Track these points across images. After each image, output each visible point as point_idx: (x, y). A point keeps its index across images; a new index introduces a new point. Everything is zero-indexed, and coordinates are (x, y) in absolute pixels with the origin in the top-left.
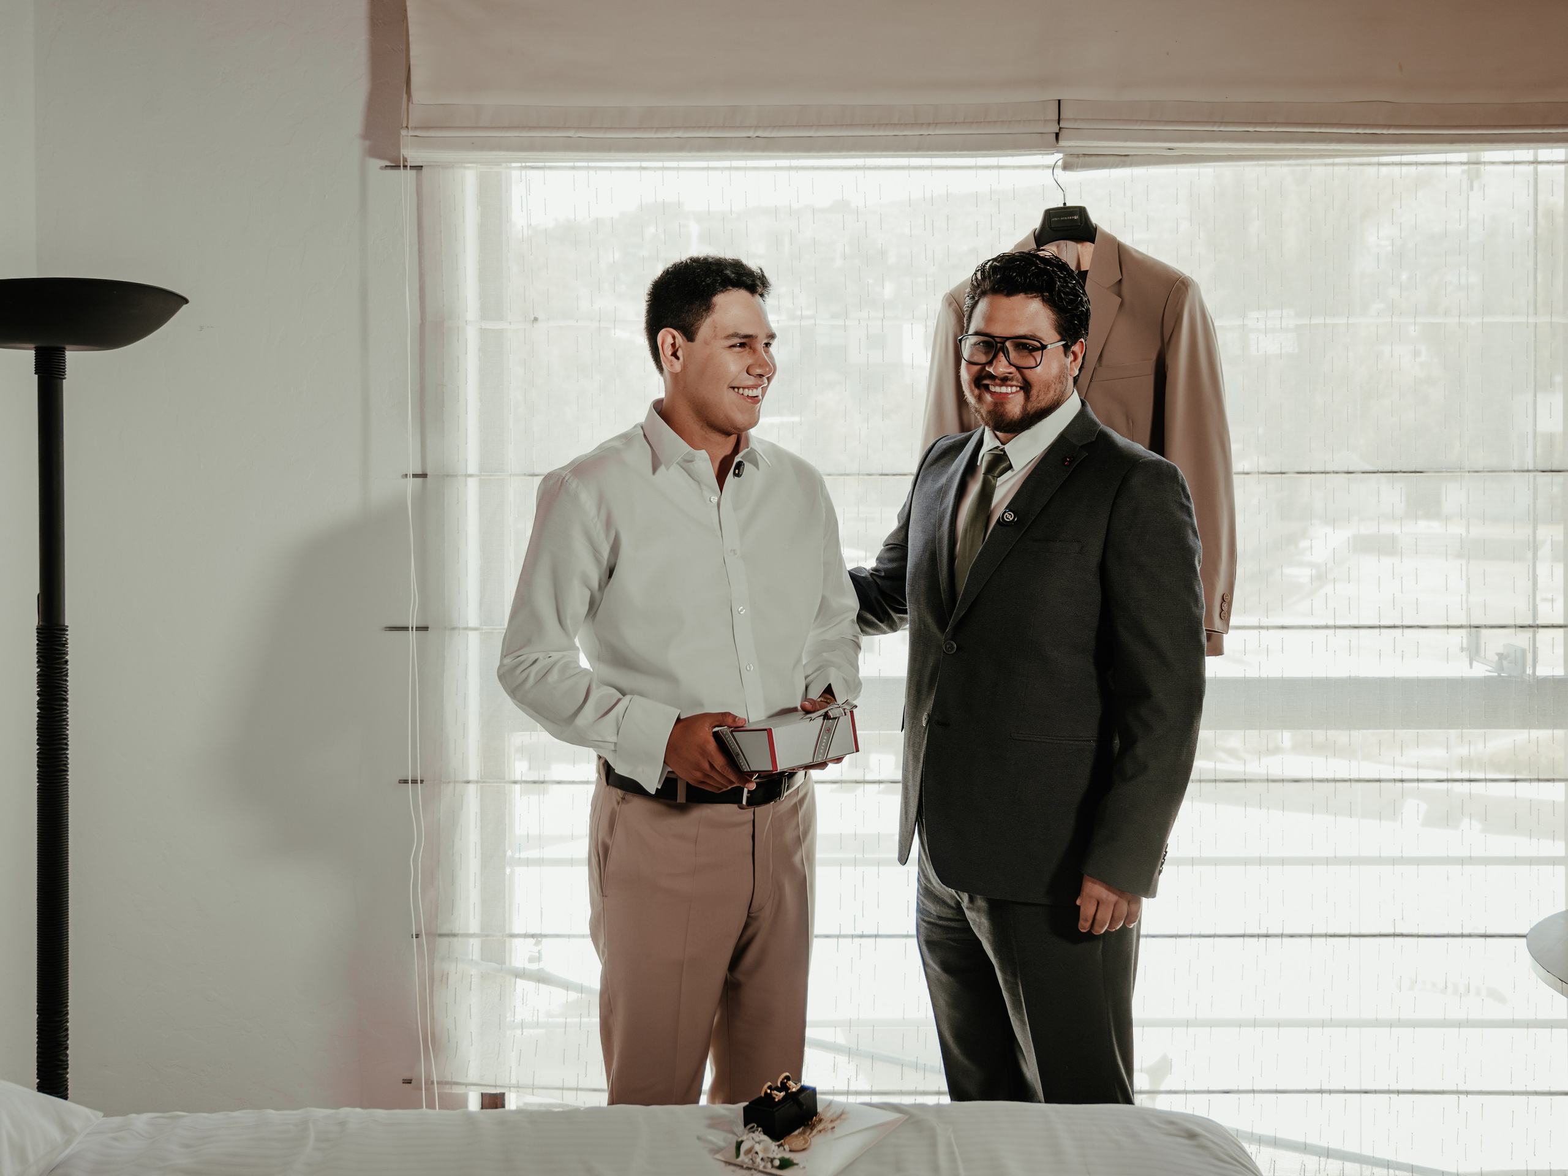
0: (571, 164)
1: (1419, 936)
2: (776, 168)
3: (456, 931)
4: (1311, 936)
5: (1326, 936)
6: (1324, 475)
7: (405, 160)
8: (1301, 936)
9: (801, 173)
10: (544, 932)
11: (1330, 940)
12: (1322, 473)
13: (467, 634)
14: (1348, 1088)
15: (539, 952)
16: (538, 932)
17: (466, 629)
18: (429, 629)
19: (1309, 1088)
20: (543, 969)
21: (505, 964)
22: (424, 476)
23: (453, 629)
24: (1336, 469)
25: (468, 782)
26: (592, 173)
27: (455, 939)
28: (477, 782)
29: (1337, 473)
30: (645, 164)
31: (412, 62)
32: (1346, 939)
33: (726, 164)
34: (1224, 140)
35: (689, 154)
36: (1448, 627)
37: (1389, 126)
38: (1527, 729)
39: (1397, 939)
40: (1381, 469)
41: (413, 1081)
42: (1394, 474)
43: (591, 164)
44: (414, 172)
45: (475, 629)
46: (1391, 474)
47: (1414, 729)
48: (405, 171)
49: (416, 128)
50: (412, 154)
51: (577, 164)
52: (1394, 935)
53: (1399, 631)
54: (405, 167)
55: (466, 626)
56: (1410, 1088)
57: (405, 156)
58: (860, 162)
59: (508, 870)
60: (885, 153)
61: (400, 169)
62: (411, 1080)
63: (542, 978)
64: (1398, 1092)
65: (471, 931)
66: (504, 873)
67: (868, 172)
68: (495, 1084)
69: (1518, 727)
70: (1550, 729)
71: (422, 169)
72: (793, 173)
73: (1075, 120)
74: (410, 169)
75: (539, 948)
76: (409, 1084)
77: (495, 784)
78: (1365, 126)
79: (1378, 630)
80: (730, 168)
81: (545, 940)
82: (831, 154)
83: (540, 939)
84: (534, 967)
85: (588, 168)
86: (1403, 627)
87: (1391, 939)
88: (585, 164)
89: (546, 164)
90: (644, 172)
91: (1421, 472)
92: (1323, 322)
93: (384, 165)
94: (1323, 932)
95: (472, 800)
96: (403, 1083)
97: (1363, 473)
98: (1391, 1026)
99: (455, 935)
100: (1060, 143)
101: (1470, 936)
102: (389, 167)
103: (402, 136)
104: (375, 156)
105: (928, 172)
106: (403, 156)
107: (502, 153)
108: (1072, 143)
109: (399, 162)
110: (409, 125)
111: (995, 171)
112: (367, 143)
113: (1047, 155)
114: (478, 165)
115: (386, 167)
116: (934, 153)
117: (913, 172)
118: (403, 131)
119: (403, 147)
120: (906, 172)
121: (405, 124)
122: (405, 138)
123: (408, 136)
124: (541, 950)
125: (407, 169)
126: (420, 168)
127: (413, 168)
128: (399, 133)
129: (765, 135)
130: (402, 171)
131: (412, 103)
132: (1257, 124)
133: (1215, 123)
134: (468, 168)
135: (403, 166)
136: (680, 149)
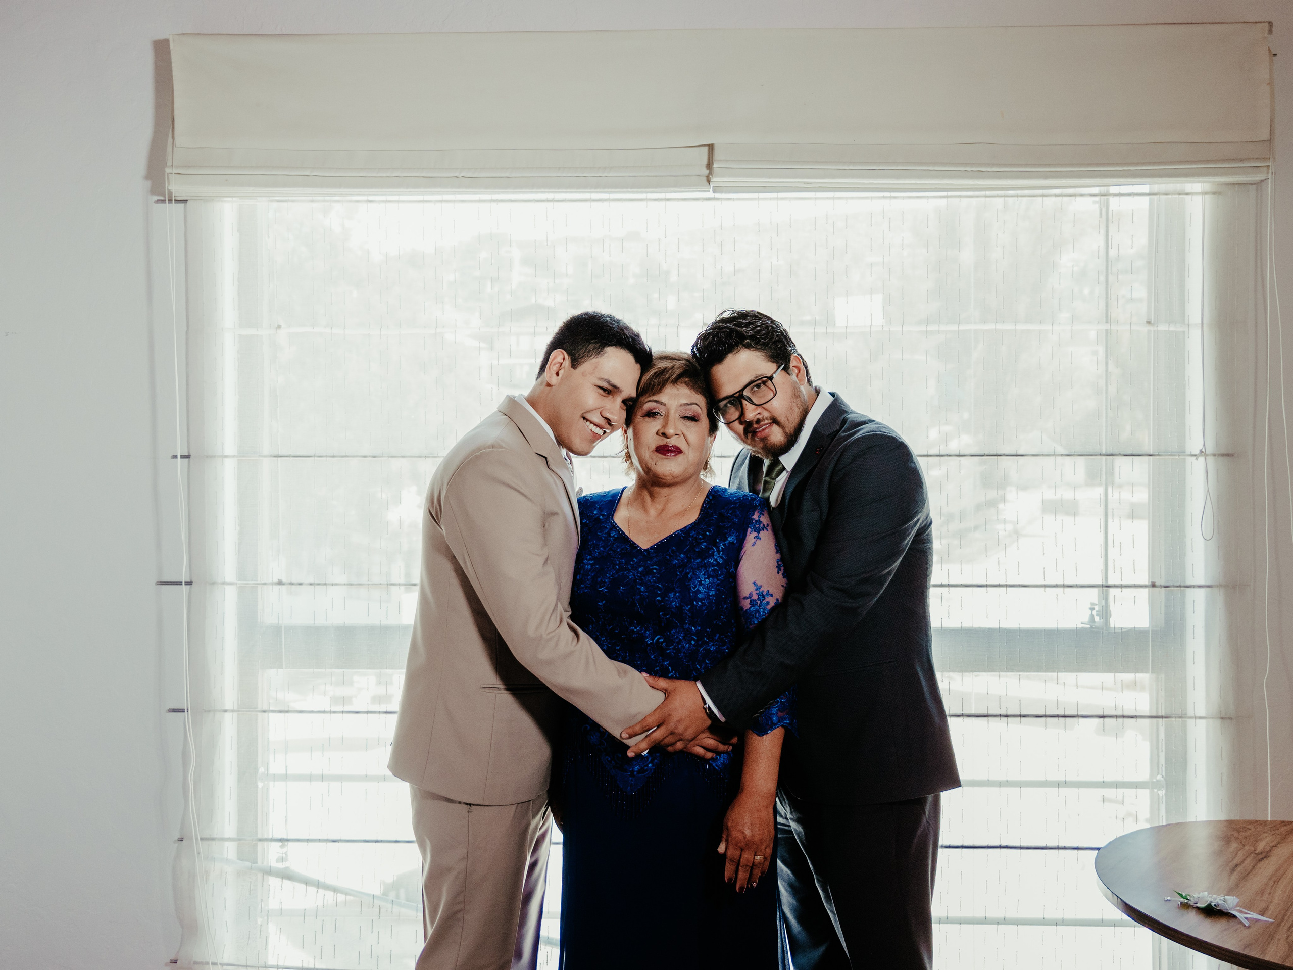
0: (309, 198)
1: (1021, 847)
2: (480, 201)
3: (215, 836)
6: (939, 458)
7: (170, 194)
9: (500, 205)
10: (289, 837)
12: (937, 456)
13: (225, 588)
15: (286, 853)
16: (285, 837)
17: (224, 583)
18: (193, 583)
20: (288, 867)
21: (257, 863)
22: (188, 457)
23: (213, 583)
24: (948, 453)
25: (226, 711)
27: (214, 842)
28: (233, 711)
29: (950, 456)
30: (371, 198)
31: (176, 113)
32: (959, 850)
33: (439, 197)
34: (853, 177)
35: (406, 190)
36: (1045, 586)
37: (993, 165)
38: (1113, 673)
39: (1002, 850)
40: (987, 453)
41: (178, 962)
42: (999, 457)
43: (326, 198)
44: (182, 205)
45: (231, 584)
46: (996, 457)
47: (1017, 672)
48: (171, 205)
49: (178, 167)
50: (176, 187)
51: (314, 198)
52: (1000, 847)
53: (1004, 589)
54: (170, 200)
55: (224, 581)
57: (171, 191)
58: (549, 196)
59: (260, 785)
60: (569, 190)
61: (165, 203)
62: (177, 960)
63: (287, 876)
65: (227, 836)
66: (257, 785)
67: (556, 204)
68: (245, 965)
69: (1105, 672)
70: (1133, 673)
72: (494, 204)
73: (727, 161)
74: (175, 202)
75: (285, 850)
76: (175, 964)
77: (247, 713)
78: (972, 165)
79: (985, 588)
80: (441, 201)
81: (290, 844)
82: (525, 189)
83: (286, 843)
84: (280, 866)
85: (323, 201)
86: (1006, 586)
87: (997, 850)
88: (321, 198)
89: (290, 198)
90: (370, 204)
91: (1022, 455)
92: (938, 329)
93: (156, 200)
95: (229, 727)
96: (171, 963)
97: (972, 456)
98: (998, 923)
99: (213, 839)
100: (713, 179)
101: (1065, 848)
102: (160, 201)
103: (168, 174)
104: (153, 192)
105: (606, 203)
106: (168, 190)
107: (251, 189)
108: (725, 180)
109: (165, 197)
110: (173, 165)
111: (663, 203)
112: (148, 183)
113: (705, 191)
114: (234, 199)
115: (158, 201)
116: (610, 190)
117: (594, 204)
118: (168, 170)
119: (169, 184)
120: (588, 203)
121: (169, 164)
122: (170, 175)
123: (172, 173)
124: (287, 852)
125: (172, 203)
126: (185, 201)
127: (178, 201)
128: (165, 171)
129: (469, 175)
130: (167, 205)
131: (175, 147)
132: (880, 163)
133: (845, 163)
134: (226, 201)
135: (168, 200)
136: (399, 186)
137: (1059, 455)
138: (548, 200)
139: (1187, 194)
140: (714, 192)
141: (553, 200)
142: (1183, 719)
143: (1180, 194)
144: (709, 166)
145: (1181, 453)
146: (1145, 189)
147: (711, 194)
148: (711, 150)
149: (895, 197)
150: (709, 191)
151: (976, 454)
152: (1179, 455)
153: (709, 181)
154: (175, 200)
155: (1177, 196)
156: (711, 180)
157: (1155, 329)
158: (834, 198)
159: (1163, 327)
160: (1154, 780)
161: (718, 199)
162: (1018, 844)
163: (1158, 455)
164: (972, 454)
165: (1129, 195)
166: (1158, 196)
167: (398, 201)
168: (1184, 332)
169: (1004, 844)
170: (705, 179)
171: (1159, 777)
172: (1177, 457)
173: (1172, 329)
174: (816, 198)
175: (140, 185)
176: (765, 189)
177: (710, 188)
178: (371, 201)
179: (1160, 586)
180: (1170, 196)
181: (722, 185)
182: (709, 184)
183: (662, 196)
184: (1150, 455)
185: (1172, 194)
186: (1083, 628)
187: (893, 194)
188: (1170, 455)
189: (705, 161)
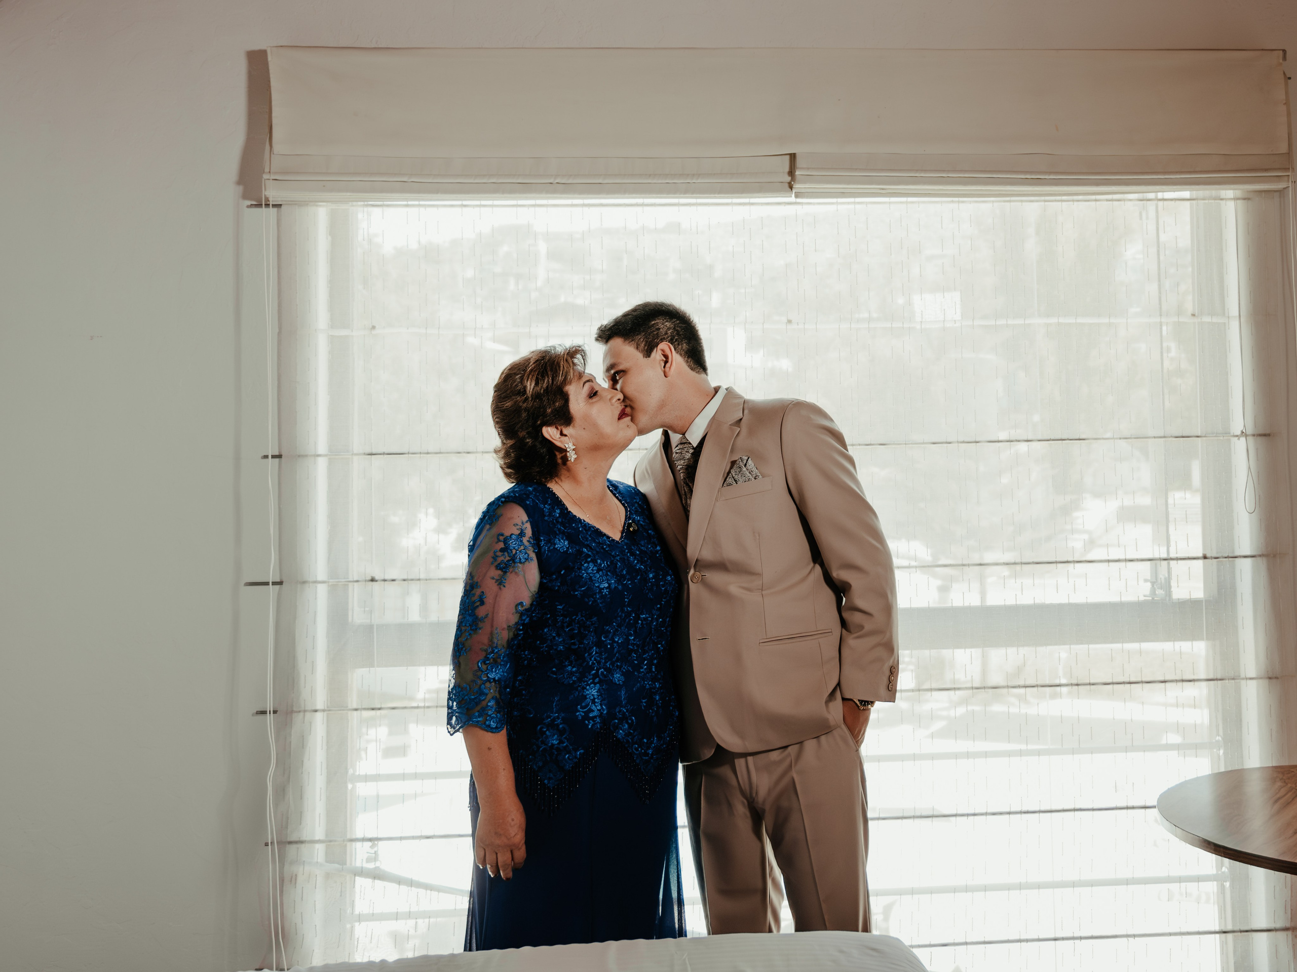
0: (405, 203)
2: (572, 205)
3: (303, 838)
4: (1009, 813)
5: (1021, 812)
7: (267, 199)
8: (1001, 814)
9: (592, 209)
10: (380, 836)
11: (1024, 816)
13: (317, 587)
14: (1041, 937)
15: (375, 853)
16: (375, 836)
17: (315, 582)
18: (281, 583)
19: (1011, 938)
20: (378, 867)
21: (346, 864)
22: (279, 456)
23: (304, 582)
24: (1018, 438)
25: (316, 711)
26: (422, 209)
27: (302, 845)
28: (324, 711)
29: (1019, 441)
30: (465, 203)
31: (274, 122)
32: (1037, 815)
33: (532, 202)
34: (925, 183)
35: (502, 195)
37: (1050, 173)
39: (1077, 813)
40: (1053, 438)
42: (1063, 442)
43: (422, 203)
44: (275, 209)
45: (323, 582)
46: (1061, 442)
48: (267, 209)
49: (276, 173)
50: (272, 193)
51: (410, 203)
52: (1075, 810)
54: (267, 205)
55: (315, 580)
56: (1090, 934)
57: (267, 196)
58: (640, 201)
59: (350, 786)
60: (659, 196)
61: (262, 207)
63: (378, 875)
64: (1081, 938)
65: (317, 838)
66: (347, 787)
67: (646, 208)
71: (281, 207)
72: (586, 209)
73: (808, 169)
74: (265, 207)
75: (375, 849)
77: (339, 712)
78: (1032, 173)
80: (535, 206)
81: (380, 843)
82: (616, 196)
83: (376, 842)
84: (371, 866)
85: (419, 206)
87: (1072, 813)
88: (417, 203)
89: (385, 203)
90: (464, 209)
91: (1084, 439)
92: (1006, 323)
93: (249, 204)
94: (1019, 809)
95: (319, 726)
99: (302, 842)
100: (797, 186)
101: (1133, 808)
102: (254, 206)
103: (265, 179)
104: (245, 196)
105: (694, 208)
106: (265, 195)
107: (349, 194)
108: (807, 186)
109: (262, 201)
110: (271, 171)
111: (747, 207)
112: (241, 188)
113: (787, 197)
114: (328, 204)
115: (252, 206)
116: (698, 195)
117: (682, 208)
118: (265, 176)
119: (265, 190)
120: (676, 208)
121: (267, 170)
122: (267, 181)
123: (269, 179)
124: (377, 851)
125: (269, 207)
126: (278, 206)
127: (274, 206)
128: (262, 177)
129: (563, 181)
130: (264, 209)
131: (273, 154)
132: (949, 171)
133: (917, 171)
134: (320, 206)
135: (265, 205)
136: (495, 191)
137: (1117, 438)
138: (637, 205)
139: (1222, 199)
140: (796, 196)
141: (643, 205)
142: (1236, 681)
143: (1215, 199)
144: (791, 173)
145: (1225, 434)
146: (1186, 194)
147: (793, 199)
148: (793, 160)
149: (963, 202)
150: (791, 196)
151: (1043, 439)
152: (1223, 436)
153: (791, 187)
154: (272, 205)
155: (1213, 201)
156: (794, 186)
157: (1200, 320)
158: (907, 202)
159: (1207, 319)
160: (1214, 741)
161: (799, 203)
162: (1090, 806)
163: (1205, 436)
165: (1172, 200)
166: (1196, 201)
167: (492, 206)
168: (1225, 324)
169: (1078, 807)
170: (786, 185)
171: (1218, 738)
172: (1222, 438)
173: (1215, 320)
174: (890, 203)
175: (231, 191)
176: (843, 195)
177: (792, 194)
178: (465, 206)
179: (1212, 558)
180: (1207, 201)
181: (803, 191)
182: (792, 190)
183: (746, 200)
184: (1198, 437)
185: (1208, 199)
186: (1145, 600)
187: (961, 199)
188: (1216, 436)
189: (787, 169)
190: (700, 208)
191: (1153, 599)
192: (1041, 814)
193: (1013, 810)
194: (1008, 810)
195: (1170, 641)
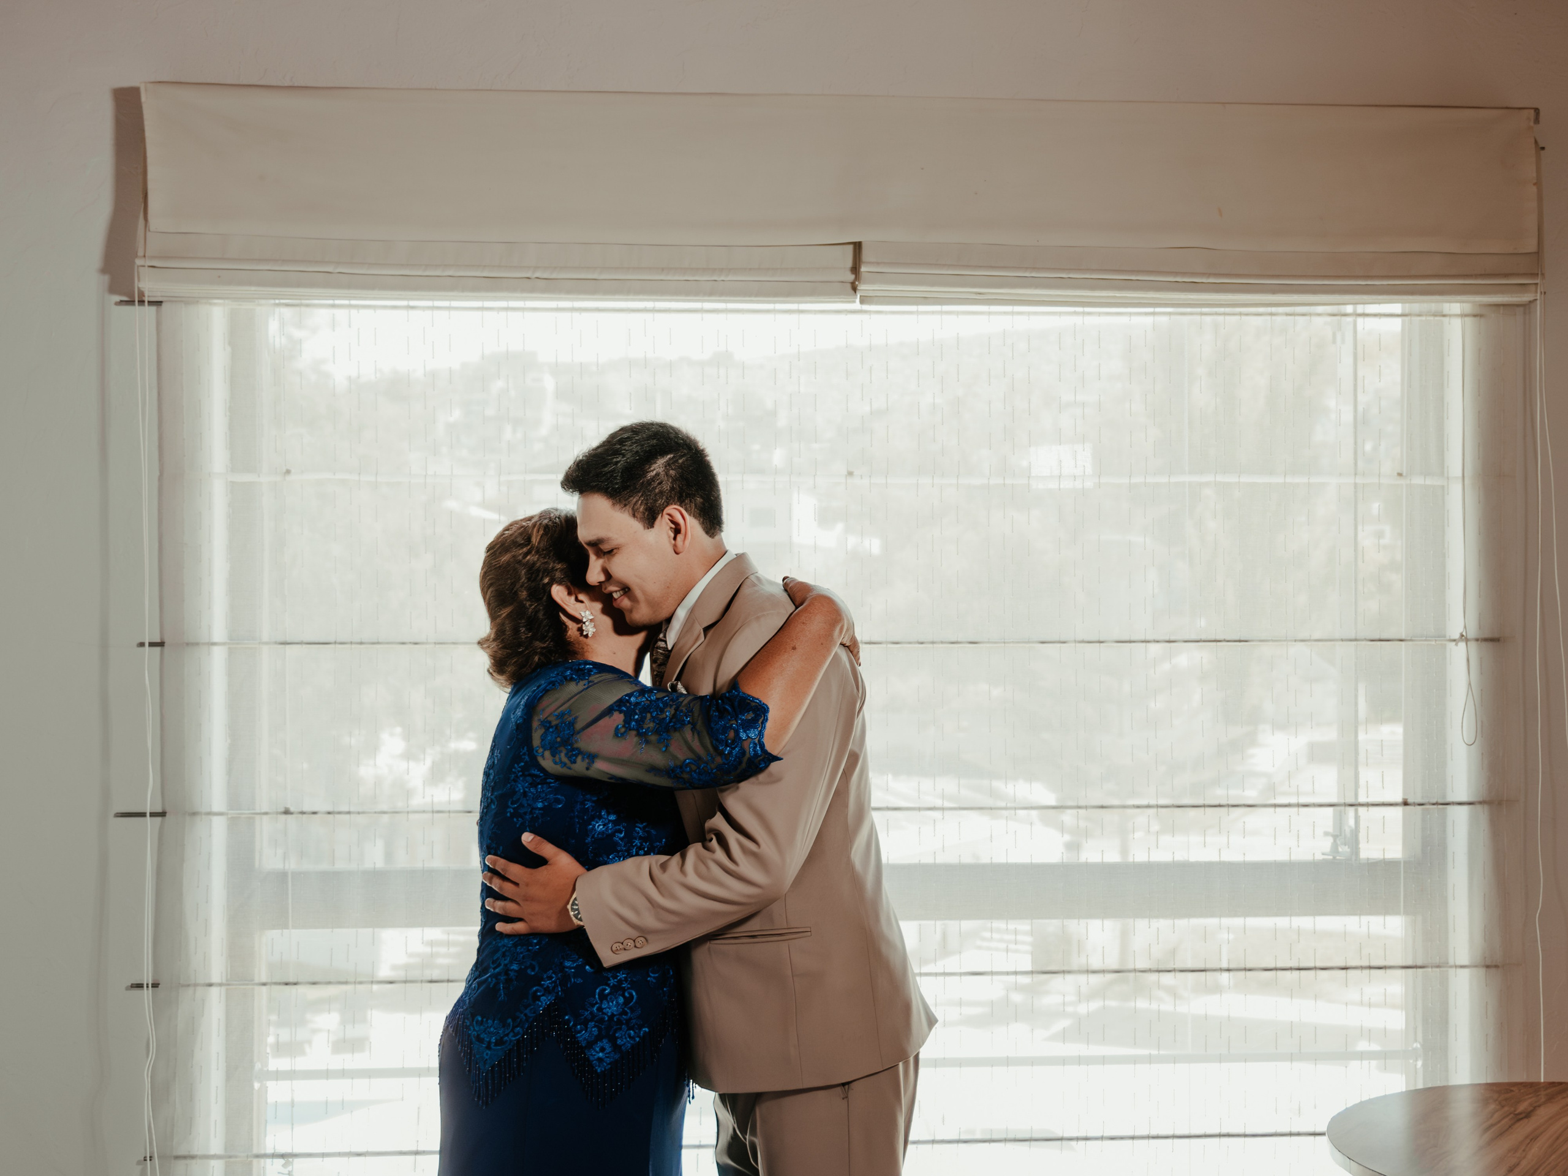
0: (331, 302)
1: (1245, 1136)
2: (557, 310)
3: (195, 1152)
4: (1133, 1138)
5: (1148, 1137)
6: (1144, 644)
7: (141, 294)
8: (1122, 1138)
9: (585, 315)
10: (296, 1151)
11: (1152, 1141)
12: (1143, 642)
13: (211, 820)
15: (289, 1173)
16: (289, 1151)
17: (210, 813)
18: (165, 815)
22: (160, 644)
23: (194, 813)
24: (1156, 638)
25: (211, 985)
26: (354, 312)
27: (193, 1162)
28: (221, 985)
30: (412, 303)
31: (150, 186)
32: (1170, 1141)
33: (503, 304)
34: (1037, 286)
35: (461, 294)
36: (1275, 806)
37: (1209, 275)
38: (1358, 914)
39: (1223, 1140)
40: (1203, 638)
42: (1218, 643)
43: (353, 302)
44: (153, 309)
45: (220, 814)
46: (1214, 643)
47: (1240, 916)
48: (142, 308)
49: (152, 257)
50: (148, 284)
51: (337, 302)
52: (1220, 1135)
53: (1225, 810)
54: (142, 302)
55: (209, 810)
57: (142, 290)
58: (649, 305)
59: (257, 1085)
60: (675, 297)
61: (134, 305)
65: (211, 1152)
66: (253, 1087)
69: (1348, 913)
70: (1382, 913)
71: (161, 305)
72: (576, 315)
73: (878, 263)
74: (139, 305)
75: (289, 1169)
77: (240, 987)
78: (1184, 274)
79: (1202, 809)
80: (507, 309)
81: (296, 1161)
82: (617, 297)
83: (290, 1159)
85: (350, 306)
86: (1229, 806)
87: (1216, 1140)
88: (346, 302)
89: (303, 301)
91: (1246, 641)
92: (1144, 480)
93: (117, 301)
94: (1145, 1133)
95: (214, 1005)
99: (193, 1157)
100: (862, 287)
101: (1298, 1134)
102: (124, 303)
103: (138, 266)
104: (112, 290)
105: (722, 316)
106: (139, 288)
107: (253, 288)
108: (876, 287)
109: (134, 297)
110: (146, 255)
111: (795, 316)
112: (106, 278)
113: (849, 302)
114: (226, 301)
115: (121, 302)
116: (728, 299)
117: (706, 316)
118: (138, 262)
119: (139, 281)
120: (698, 316)
121: (141, 253)
122: (141, 268)
123: (144, 266)
124: (292, 1171)
125: (144, 305)
126: (159, 303)
127: (151, 303)
128: (134, 263)
129: (545, 276)
130: (137, 308)
131: (149, 231)
132: (1070, 270)
133: (1026, 269)
134: (215, 304)
135: (139, 301)
136: (452, 288)
137: (1291, 641)
139: (1445, 316)
140: (862, 302)
141: (653, 310)
142: (1442, 969)
143: (1435, 315)
144: (855, 269)
145: (1439, 637)
146: (1396, 308)
147: (857, 305)
148: (857, 251)
149: (1089, 314)
150: (854, 302)
151: (1191, 639)
152: (1436, 640)
153: (855, 289)
154: (149, 302)
155: (1432, 318)
156: (858, 288)
157: (1408, 482)
158: (1012, 313)
159: (1418, 480)
160: (1410, 1049)
161: (866, 312)
162: (1241, 1131)
163: (1411, 640)
164: (1186, 640)
165: (1375, 315)
166: (1409, 318)
167: (449, 308)
168: (1443, 487)
169: (1224, 1131)
170: (849, 286)
171: (1415, 1045)
172: (1433, 643)
173: (1429, 482)
174: (990, 313)
175: (93, 282)
176: (925, 300)
177: (856, 298)
178: (413, 308)
179: (1414, 804)
180: (1423, 318)
181: (871, 294)
182: (855, 292)
183: (794, 306)
184: (1401, 640)
185: (1426, 315)
186: (1323, 859)
187: (1087, 309)
188: (1425, 640)
189: (849, 263)
190: (731, 316)
191: (1334, 858)
192: (1176, 1141)
193: (1137, 1134)
194: (1131, 1133)
195: (1355, 914)
